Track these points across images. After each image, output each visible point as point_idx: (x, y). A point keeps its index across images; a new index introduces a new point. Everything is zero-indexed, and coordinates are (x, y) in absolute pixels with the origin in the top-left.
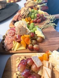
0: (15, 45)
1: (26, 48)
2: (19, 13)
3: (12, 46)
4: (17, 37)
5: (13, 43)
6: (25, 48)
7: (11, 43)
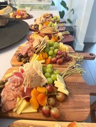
0: (19, 103)
1: (38, 112)
2: (31, 44)
3: (15, 105)
4: (25, 91)
5: (16, 101)
6: (36, 111)
7: (13, 100)
